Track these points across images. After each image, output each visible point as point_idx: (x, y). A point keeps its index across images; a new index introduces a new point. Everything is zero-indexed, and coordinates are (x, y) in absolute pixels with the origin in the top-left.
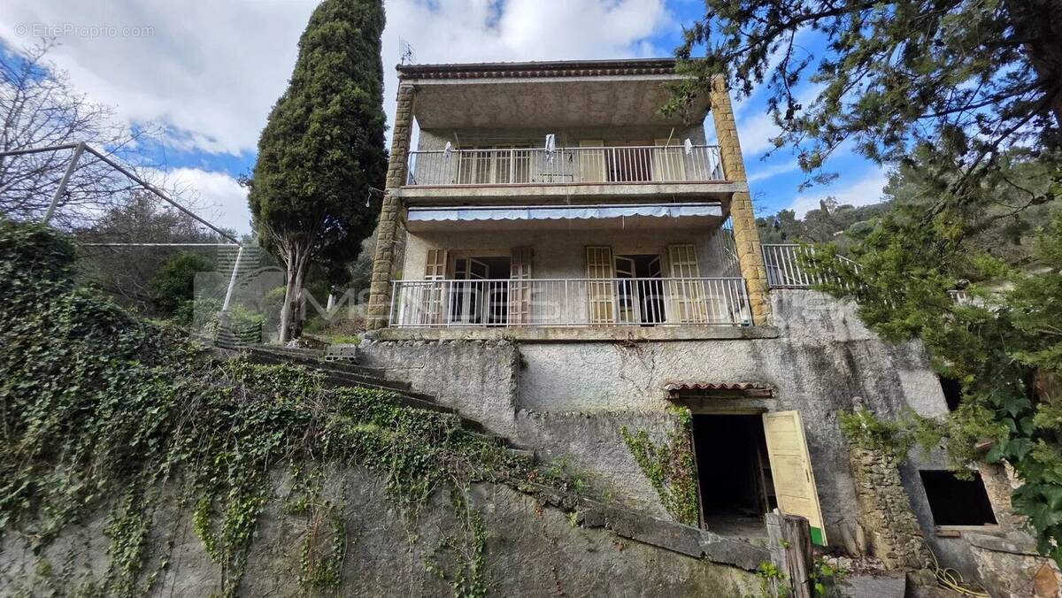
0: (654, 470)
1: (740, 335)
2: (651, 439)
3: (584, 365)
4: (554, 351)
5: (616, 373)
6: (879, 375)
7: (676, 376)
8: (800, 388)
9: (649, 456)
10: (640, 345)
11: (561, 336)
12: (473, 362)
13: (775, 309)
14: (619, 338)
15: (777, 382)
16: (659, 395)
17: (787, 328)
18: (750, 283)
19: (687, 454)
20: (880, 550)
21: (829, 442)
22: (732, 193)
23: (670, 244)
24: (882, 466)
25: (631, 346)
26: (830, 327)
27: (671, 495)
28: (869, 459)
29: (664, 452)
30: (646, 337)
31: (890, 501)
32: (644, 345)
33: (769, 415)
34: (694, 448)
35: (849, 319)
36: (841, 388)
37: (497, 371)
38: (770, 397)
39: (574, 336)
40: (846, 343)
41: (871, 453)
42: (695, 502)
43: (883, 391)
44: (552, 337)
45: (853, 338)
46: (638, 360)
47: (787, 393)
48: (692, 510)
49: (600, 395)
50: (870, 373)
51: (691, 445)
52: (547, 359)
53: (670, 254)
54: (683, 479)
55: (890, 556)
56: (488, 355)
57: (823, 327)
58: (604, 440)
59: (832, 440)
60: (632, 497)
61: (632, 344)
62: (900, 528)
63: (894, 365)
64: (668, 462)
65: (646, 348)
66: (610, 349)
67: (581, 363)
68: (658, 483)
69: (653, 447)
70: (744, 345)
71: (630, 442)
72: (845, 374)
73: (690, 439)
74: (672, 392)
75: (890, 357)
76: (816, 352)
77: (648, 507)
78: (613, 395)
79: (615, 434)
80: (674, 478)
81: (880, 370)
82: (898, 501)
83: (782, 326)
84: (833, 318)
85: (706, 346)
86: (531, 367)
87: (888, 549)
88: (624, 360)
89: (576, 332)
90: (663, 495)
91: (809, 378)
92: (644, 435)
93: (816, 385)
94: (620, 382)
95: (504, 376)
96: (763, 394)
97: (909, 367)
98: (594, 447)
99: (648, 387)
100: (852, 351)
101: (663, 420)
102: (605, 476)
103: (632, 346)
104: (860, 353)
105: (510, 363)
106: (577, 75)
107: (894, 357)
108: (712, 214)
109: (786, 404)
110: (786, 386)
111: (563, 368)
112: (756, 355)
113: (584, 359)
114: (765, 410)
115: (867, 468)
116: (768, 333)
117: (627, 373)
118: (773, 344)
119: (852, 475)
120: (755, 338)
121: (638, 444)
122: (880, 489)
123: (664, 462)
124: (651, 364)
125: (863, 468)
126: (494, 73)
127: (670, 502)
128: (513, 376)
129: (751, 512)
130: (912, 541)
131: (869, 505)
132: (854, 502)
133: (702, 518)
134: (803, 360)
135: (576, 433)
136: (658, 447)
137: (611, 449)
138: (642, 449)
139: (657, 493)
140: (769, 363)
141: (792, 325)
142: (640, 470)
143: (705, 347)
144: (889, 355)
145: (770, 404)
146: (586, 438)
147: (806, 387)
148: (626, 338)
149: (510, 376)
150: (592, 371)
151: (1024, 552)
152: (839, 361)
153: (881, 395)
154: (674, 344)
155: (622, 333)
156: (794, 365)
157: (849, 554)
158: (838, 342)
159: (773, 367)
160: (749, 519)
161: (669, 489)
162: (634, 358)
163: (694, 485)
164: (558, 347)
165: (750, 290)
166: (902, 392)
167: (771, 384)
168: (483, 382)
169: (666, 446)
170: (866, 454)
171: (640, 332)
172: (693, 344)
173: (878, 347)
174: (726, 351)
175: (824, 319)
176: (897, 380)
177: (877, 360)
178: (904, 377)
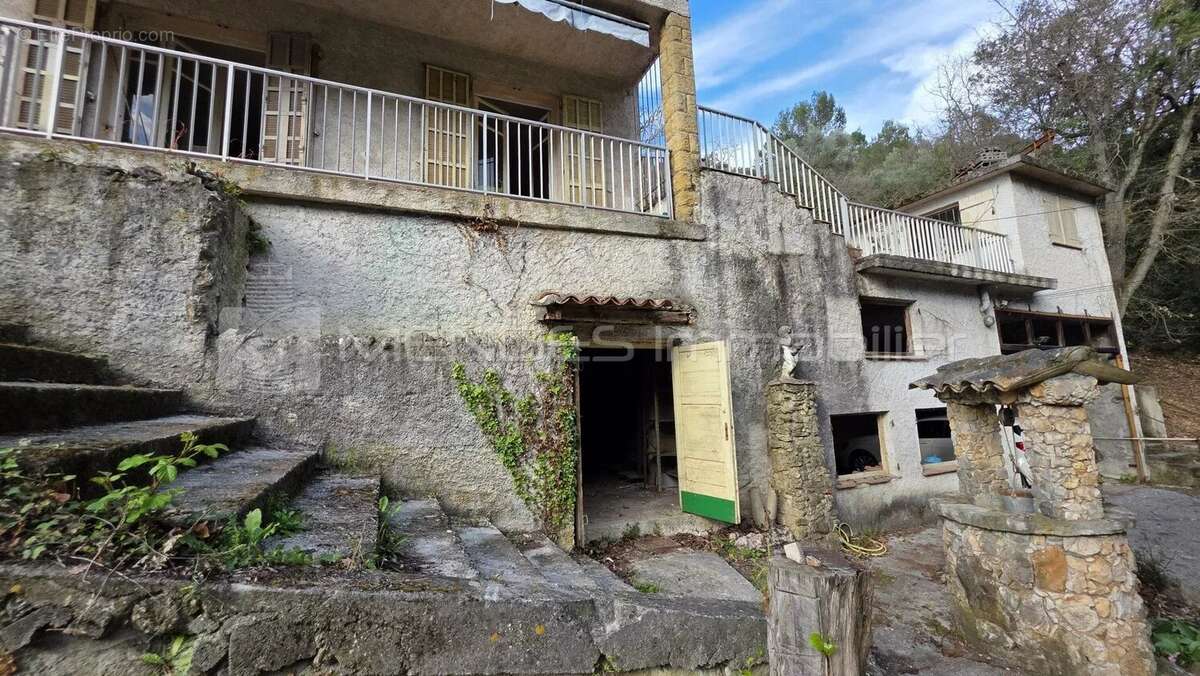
0: (509, 440)
1: (656, 231)
2: (509, 387)
3: (395, 256)
4: (333, 224)
5: (458, 275)
6: (808, 300)
7: (559, 286)
8: (723, 313)
9: (501, 416)
10: (504, 230)
11: (349, 195)
12: (83, 213)
13: (706, 198)
14: (466, 212)
15: (697, 304)
16: (530, 315)
17: (718, 228)
18: (677, 158)
19: (567, 410)
20: (789, 517)
21: (747, 385)
22: (666, 13)
23: (567, 93)
24: (802, 413)
25: (487, 231)
26: (765, 234)
27: (534, 477)
28: (790, 405)
29: (530, 406)
30: (515, 217)
31: (807, 455)
32: (511, 230)
33: (682, 348)
34: (578, 399)
35: (786, 226)
36: (768, 315)
37: (159, 240)
38: (687, 323)
39: (377, 198)
40: (779, 256)
41: (793, 397)
42: (573, 485)
43: (808, 321)
44: (327, 193)
45: (788, 251)
46: (498, 255)
47: (706, 319)
48: (566, 499)
49: (425, 310)
50: (799, 298)
51: (573, 394)
52: (315, 238)
53: (565, 109)
54: (556, 451)
55: (801, 523)
56: (133, 201)
57: (758, 232)
58: (417, 389)
59: (751, 382)
60: (468, 489)
61: (489, 227)
62: (814, 487)
63: (824, 288)
64: (534, 423)
65: (514, 237)
66: (450, 232)
67: (391, 252)
68: (514, 460)
69: (509, 401)
70: (660, 246)
71: (468, 393)
72: (774, 298)
73: (574, 385)
74: (552, 308)
75: (820, 279)
76: (746, 264)
77: (493, 503)
78: (449, 312)
79: (440, 378)
80: (543, 449)
81: (809, 294)
82: (814, 454)
83: (711, 224)
84: (770, 222)
85: (609, 243)
86: (277, 249)
87: (799, 514)
88: (474, 253)
89: (382, 193)
90: (521, 479)
91: (735, 297)
92: (496, 379)
93: (741, 310)
94: (463, 292)
95: (177, 254)
96: (678, 319)
97: (836, 293)
98: (396, 405)
99: (511, 302)
100: (785, 268)
101: (531, 354)
102: (414, 455)
103: (491, 231)
104: (792, 270)
105: (196, 224)
107: (824, 280)
108: (634, 39)
109: (704, 334)
110: (707, 308)
111: (352, 258)
112: (674, 262)
113: (397, 244)
114: (678, 343)
115: (788, 416)
116: (693, 233)
117: (478, 276)
118: (697, 249)
119: (766, 427)
120: (676, 238)
121: (483, 395)
122: (798, 442)
123: (527, 423)
124: (521, 263)
125: (782, 416)
127: (532, 490)
128: (205, 255)
129: (636, 476)
130: (823, 501)
131: (782, 461)
132: (765, 459)
133: (581, 508)
134: (730, 275)
135: (360, 377)
136: (520, 399)
137: (430, 407)
138: (489, 404)
139: (510, 478)
140: (689, 275)
141: (724, 225)
142: (484, 440)
143: (607, 244)
144: (820, 276)
145: (685, 333)
146: (382, 387)
147: (731, 312)
148: (479, 214)
149: (196, 253)
150: (410, 268)
151: (1036, 532)
152: (769, 280)
153: (807, 325)
154: (561, 235)
155: (474, 204)
156: (720, 280)
157: (757, 527)
158: (771, 255)
159: (695, 284)
160: (632, 487)
161: (532, 469)
162: (491, 249)
163: (572, 459)
164: (341, 218)
165: (676, 168)
166: (826, 323)
167: (690, 305)
168: (113, 263)
169: (534, 397)
170: (788, 399)
171: (504, 206)
172: (589, 237)
173: (810, 265)
174: (636, 253)
175: (760, 222)
176: (824, 308)
177: (808, 281)
178: (830, 304)
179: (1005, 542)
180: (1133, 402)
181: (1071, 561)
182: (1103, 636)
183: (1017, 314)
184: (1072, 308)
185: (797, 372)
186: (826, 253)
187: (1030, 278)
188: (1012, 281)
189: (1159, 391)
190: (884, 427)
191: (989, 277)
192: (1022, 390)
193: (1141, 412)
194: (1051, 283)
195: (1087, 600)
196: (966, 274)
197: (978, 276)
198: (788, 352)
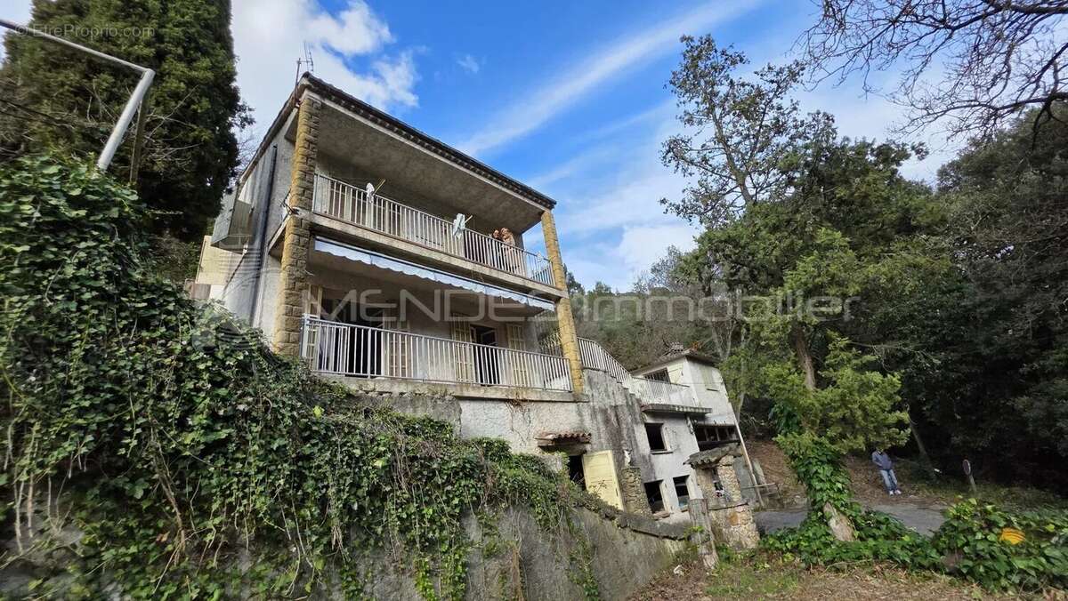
1: (572, 399)
3: (486, 420)
5: (508, 426)
6: (627, 427)
7: (542, 429)
8: (600, 436)
10: (522, 404)
13: (586, 382)
14: (510, 398)
15: (590, 432)
16: (535, 444)
17: (592, 396)
18: (573, 363)
22: (560, 298)
24: (637, 482)
25: (516, 405)
26: (608, 397)
28: (632, 479)
30: (526, 398)
32: (525, 404)
33: (586, 454)
35: (615, 392)
36: (615, 436)
38: (588, 443)
40: (615, 407)
41: (632, 475)
43: (630, 437)
45: (617, 404)
46: (521, 416)
47: (594, 440)
50: (625, 426)
53: (508, 331)
57: (606, 396)
61: (517, 403)
63: (632, 421)
65: (526, 406)
66: (503, 406)
67: (485, 417)
70: (573, 407)
72: (616, 427)
75: (630, 416)
76: (604, 411)
81: (628, 424)
83: (590, 394)
84: (609, 391)
88: (512, 415)
91: (602, 428)
93: (606, 434)
94: (511, 434)
96: (584, 440)
97: (637, 423)
99: (528, 437)
100: (617, 413)
103: (518, 405)
104: (620, 413)
106: (467, 168)
107: (632, 417)
109: (595, 447)
110: (594, 434)
112: (580, 413)
113: (487, 414)
114: (585, 452)
116: (584, 399)
117: (515, 427)
118: (587, 406)
120: (579, 402)
122: (638, 496)
124: (529, 419)
125: (630, 484)
126: (404, 133)
134: (600, 417)
140: (586, 419)
141: (594, 394)
143: (556, 407)
145: (588, 447)
147: (602, 435)
148: (514, 397)
152: (613, 419)
153: (630, 440)
154: (540, 404)
155: (512, 393)
156: (596, 420)
158: (612, 406)
159: (588, 422)
162: (518, 414)
166: (636, 439)
167: (588, 434)
172: (550, 404)
173: (626, 409)
174: (566, 410)
175: (606, 391)
176: (633, 430)
177: (627, 418)
178: (635, 428)
179: (721, 513)
180: (751, 468)
181: (738, 514)
182: (749, 537)
183: (701, 426)
184: (720, 422)
185: (631, 463)
186: (630, 403)
187: (703, 409)
188: (697, 411)
189: (761, 461)
190: (663, 488)
191: (689, 410)
192: (717, 461)
193: (755, 472)
194: (710, 410)
195: (744, 526)
196: (681, 410)
197: (685, 410)
198: (626, 453)
